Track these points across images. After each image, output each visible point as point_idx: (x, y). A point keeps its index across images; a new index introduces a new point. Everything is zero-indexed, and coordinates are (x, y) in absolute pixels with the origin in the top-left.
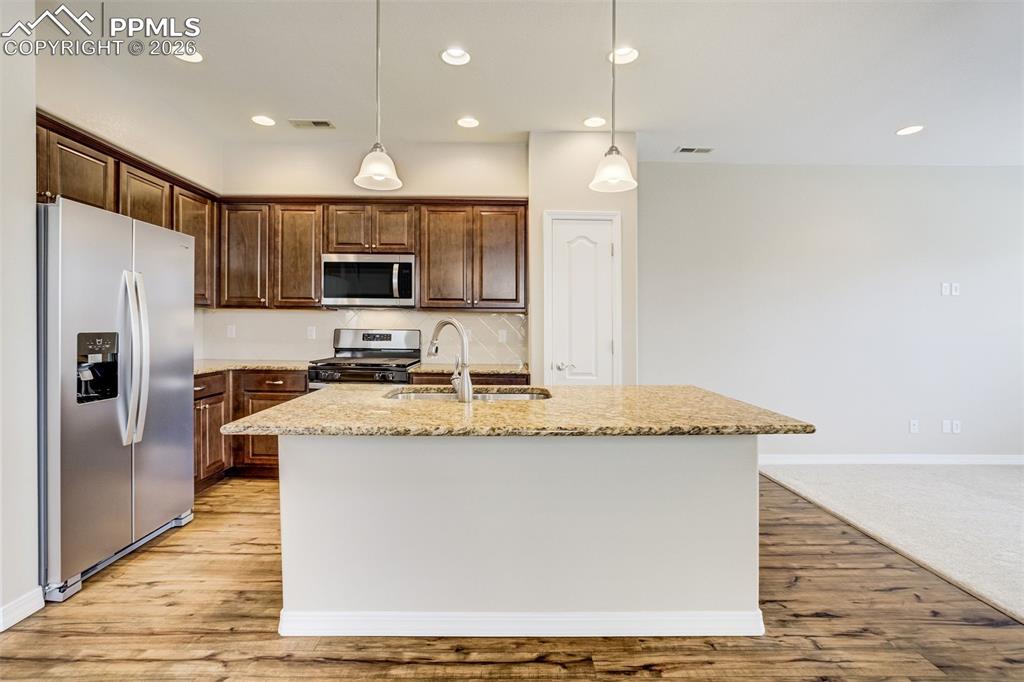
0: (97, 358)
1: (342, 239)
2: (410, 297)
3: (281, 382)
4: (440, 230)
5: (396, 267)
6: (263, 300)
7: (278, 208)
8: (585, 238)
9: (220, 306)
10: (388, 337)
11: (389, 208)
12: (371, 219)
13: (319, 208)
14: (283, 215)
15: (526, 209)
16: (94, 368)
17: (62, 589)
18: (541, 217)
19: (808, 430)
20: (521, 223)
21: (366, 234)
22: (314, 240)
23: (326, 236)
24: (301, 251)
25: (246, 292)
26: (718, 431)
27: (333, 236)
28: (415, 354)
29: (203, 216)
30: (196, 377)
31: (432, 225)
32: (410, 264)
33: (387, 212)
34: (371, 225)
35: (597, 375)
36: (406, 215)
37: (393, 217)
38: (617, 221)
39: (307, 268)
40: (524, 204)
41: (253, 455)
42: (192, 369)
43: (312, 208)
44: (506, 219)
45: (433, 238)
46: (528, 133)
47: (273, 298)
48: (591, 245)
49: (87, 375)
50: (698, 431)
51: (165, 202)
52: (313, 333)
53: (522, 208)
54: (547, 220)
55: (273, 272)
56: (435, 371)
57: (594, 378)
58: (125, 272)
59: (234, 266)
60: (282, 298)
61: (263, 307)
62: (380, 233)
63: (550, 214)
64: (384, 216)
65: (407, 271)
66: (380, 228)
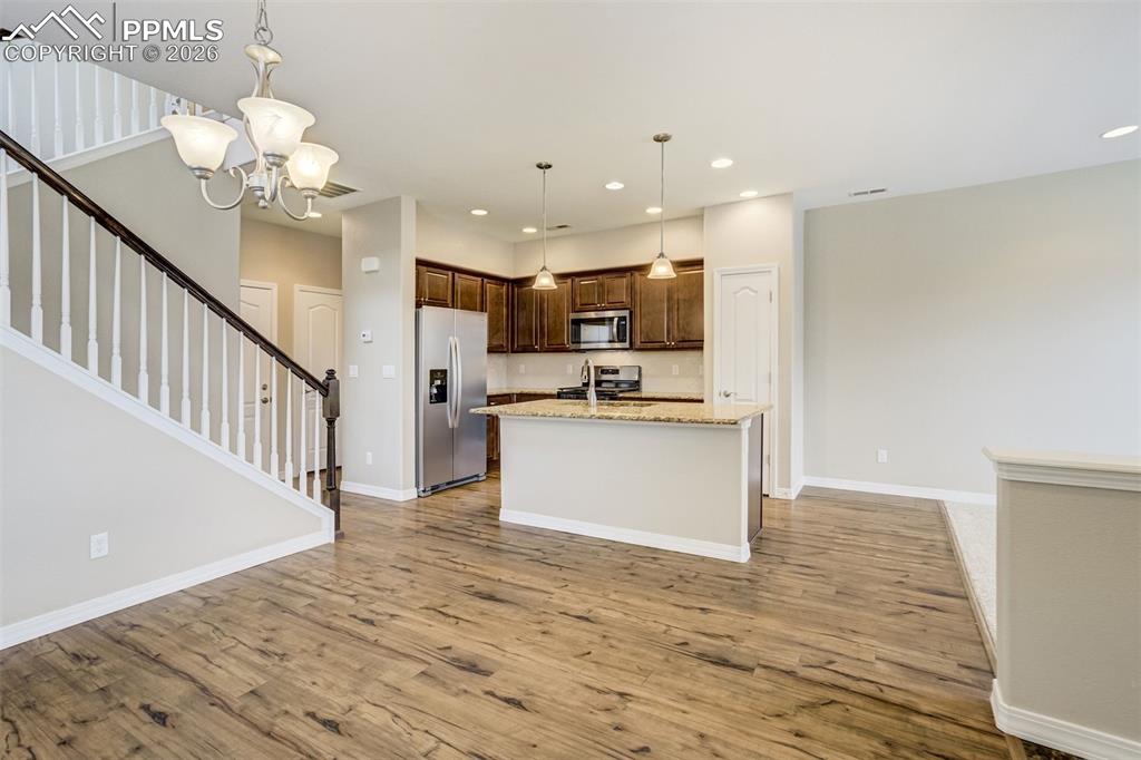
0: (438, 382)
1: (585, 301)
2: (626, 341)
4: (648, 289)
5: (616, 319)
6: (536, 347)
8: (749, 288)
9: (513, 352)
10: (616, 372)
11: (614, 276)
12: (602, 285)
13: (569, 281)
16: (437, 387)
17: (424, 491)
21: (599, 297)
22: (566, 304)
23: (573, 300)
24: (558, 311)
25: (527, 342)
27: (578, 300)
28: (636, 385)
29: (502, 294)
30: (489, 397)
32: (626, 317)
33: (613, 279)
34: (602, 290)
36: (625, 280)
37: (617, 282)
38: (775, 271)
39: (562, 324)
42: (485, 390)
43: (564, 281)
45: (643, 296)
46: (703, 209)
47: (542, 346)
48: (753, 294)
49: (435, 391)
51: (479, 290)
52: (570, 369)
54: (717, 277)
55: (542, 328)
58: (451, 338)
59: (521, 324)
60: (548, 345)
61: (536, 351)
62: (608, 295)
63: (719, 272)
64: (610, 282)
65: (623, 322)
66: (608, 291)
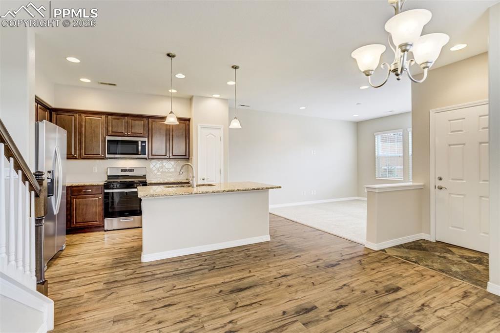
1: (114, 130)
2: (145, 154)
3: (90, 191)
4: (156, 128)
5: (140, 142)
6: (75, 155)
7: (83, 116)
8: (212, 134)
10: (132, 170)
11: (135, 119)
12: (127, 122)
13: (103, 117)
14: (85, 118)
15: (189, 122)
18: (197, 127)
19: (280, 187)
20: (187, 127)
21: (125, 129)
22: (101, 130)
23: (107, 129)
24: (94, 135)
26: (262, 189)
27: (110, 129)
28: (144, 177)
31: (153, 126)
32: (146, 141)
33: (135, 120)
34: (128, 126)
36: (142, 122)
37: (137, 122)
38: (222, 129)
39: (97, 142)
40: (189, 120)
41: (76, 223)
43: (100, 116)
44: (182, 125)
45: (154, 131)
46: (193, 96)
47: (80, 154)
48: (214, 137)
50: (258, 189)
52: (96, 170)
53: (188, 122)
54: (199, 127)
55: (80, 143)
58: (56, 146)
60: (85, 154)
61: (76, 158)
62: (131, 128)
63: (200, 125)
64: (133, 122)
65: (144, 144)
66: (131, 126)
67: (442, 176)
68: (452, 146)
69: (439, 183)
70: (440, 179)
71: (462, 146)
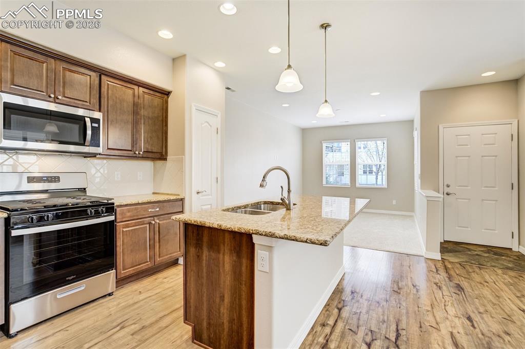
2: (99, 146)
4: (116, 97)
5: (89, 120)
8: (208, 123)
11: (73, 68)
12: (54, 72)
15: (168, 97)
18: (191, 106)
20: (166, 105)
21: (49, 84)
27: (6, 76)
31: (110, 92)
32: (99, 120)
33: (70, 71)
34: (54, 79)
35: (211, 195)
36: (87, 78)
38: (219, 116)
40: (168, 93)
44: (157, 101)
45: (111, 103)
46: (185, 55)
48: (209, 127)
53: (166, 96)
54: (194, 109)
56: (134, 203)
57: (210, 197)
62: (64, 87)
63: (195, 106)
64: (68, 73)
65: (96, 125)
66: (64, 83)
67: (449, 184)
68: (458, 158)
69: (447, 190)
70: (448, 186)
71: (467, 158)
